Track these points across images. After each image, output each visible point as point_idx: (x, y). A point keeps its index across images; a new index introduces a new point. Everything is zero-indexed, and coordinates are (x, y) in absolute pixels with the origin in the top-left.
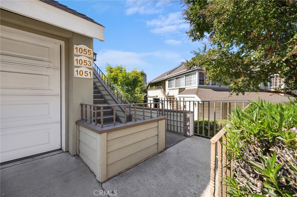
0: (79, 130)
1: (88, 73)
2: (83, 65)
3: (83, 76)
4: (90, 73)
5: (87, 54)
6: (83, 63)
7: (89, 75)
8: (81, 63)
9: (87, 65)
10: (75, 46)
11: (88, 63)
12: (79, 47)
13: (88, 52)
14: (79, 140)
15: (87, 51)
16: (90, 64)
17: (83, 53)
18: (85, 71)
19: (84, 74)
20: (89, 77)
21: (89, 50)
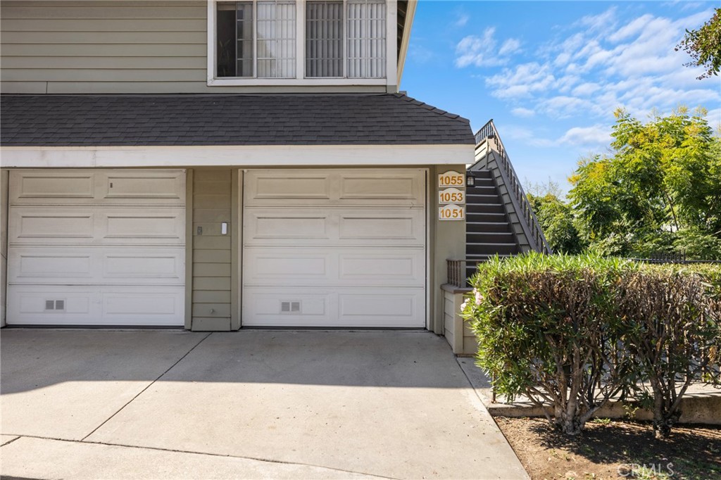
0: (445, 298)
1: (458, 212)
2: (450, 200)
3: (451, 218)
4: (461, 211)
5: (457, 184)
6: (451, 198)
7: (459, 214)
8: (447, 199)
9: (457, 201)
10: (440, 176)
11: (458, 197)
12: (444, 175)
13: (458, 180)
14: (445, 313)
15: (456, 179)
16: (460, 199)
17: (450, 184)
18: (454, 210)
19: (452, 214)
20: (459, 217)
21: (459, 177)
